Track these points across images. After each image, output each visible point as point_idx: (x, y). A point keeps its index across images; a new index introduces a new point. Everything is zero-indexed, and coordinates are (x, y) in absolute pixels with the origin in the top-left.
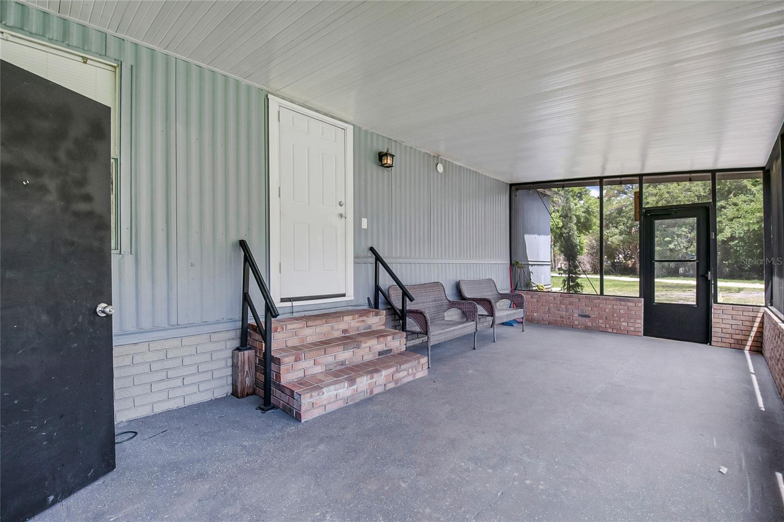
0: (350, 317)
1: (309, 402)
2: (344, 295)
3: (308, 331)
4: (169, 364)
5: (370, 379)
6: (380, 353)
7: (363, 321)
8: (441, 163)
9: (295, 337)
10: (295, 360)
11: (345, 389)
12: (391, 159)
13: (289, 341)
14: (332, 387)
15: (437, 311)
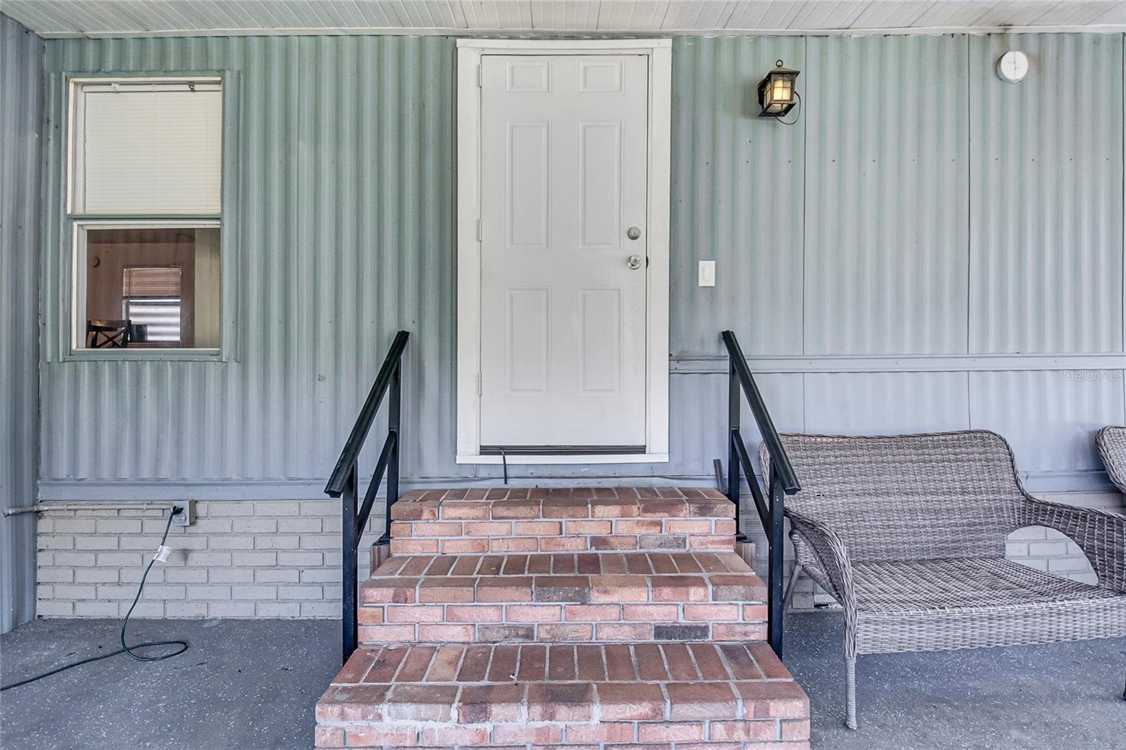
0: (615, 510)
1: (337, 729)
2: (641, 450)
3: (494, 529)
4: (281, 542)
5: (543, 718)
6: (660, 631)
7: (660, 524)
8: (1022, 48)
9: (464, 537)
10: (393, 598)
11: (449, 724)
12: (789, 84)
13: (448, 544)
14: (409, 709)
15: (969, 525)
